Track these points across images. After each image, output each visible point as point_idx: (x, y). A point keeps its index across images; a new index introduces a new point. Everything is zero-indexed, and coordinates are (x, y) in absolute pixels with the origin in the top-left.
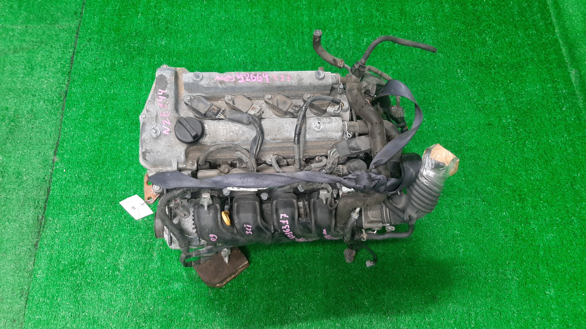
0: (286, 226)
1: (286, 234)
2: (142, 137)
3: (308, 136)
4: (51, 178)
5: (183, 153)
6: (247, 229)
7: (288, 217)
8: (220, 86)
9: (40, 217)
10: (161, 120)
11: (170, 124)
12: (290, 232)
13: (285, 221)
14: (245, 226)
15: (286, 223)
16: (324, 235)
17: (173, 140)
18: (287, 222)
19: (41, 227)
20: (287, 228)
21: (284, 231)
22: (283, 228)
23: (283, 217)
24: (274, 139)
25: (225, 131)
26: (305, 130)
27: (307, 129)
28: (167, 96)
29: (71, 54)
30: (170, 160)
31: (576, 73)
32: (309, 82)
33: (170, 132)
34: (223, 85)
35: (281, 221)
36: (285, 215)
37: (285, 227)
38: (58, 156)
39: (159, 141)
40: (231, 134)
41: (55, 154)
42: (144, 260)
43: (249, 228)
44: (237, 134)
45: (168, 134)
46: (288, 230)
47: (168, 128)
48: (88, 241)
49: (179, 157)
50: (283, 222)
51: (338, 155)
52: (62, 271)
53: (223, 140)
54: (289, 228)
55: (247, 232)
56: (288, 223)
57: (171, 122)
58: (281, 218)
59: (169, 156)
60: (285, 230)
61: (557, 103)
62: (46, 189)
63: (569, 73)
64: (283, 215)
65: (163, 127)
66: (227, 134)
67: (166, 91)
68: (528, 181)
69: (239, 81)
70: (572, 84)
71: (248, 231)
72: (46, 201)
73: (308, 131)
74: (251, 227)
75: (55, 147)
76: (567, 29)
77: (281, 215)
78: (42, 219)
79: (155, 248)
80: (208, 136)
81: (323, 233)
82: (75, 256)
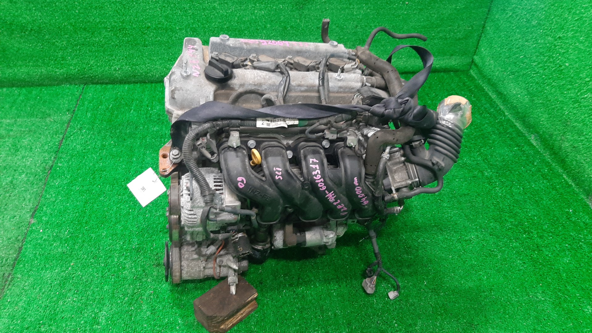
0: (317, 171)
1: (317, 181)
2: (172, 78)
3: (331, 84)
4: (25, 238)
5: (212, 93)
6: (277, 173)
7: (318, 161)
8: (245, 46)
9: (7, 275)
10: (191, 65)
11: (200, 69)
12: (320, 179)
13: (316, 166)
14: (274, 169)
15: (316, 168)
16: (355, 186)
17: (203, 81)
18: (317, 166)
19: (5, 284)
20: (318, 173)
21: (314, 177)
22: (314, 173)
23: (313, 161)
24: (299, 86)
25: (253, 75)
26: (328, 80)
27: (329, 78)
28: (197, 50)
29: (60, 139)
30: (198, 100)
31: (535, 136)
32: (325, 48)
33: (200, 74)
34: (248, 45)
35: (311, 166)
36: (315, 160)
37: (316, 173)
38: (35, 219)
39: (189, 81)
40: (259, 78)
41: (32, 216)
42: (131, 310)
43: (279, 171)
44: (264, 78)
45: (197, 76)
46: (319, 176)
47: (197, 72)
48: (63, 296)
49: (207, 97)
50: (314, 166)
51: (361, 97)
52: (27, 328)
53: (251, 82)
54: (319, 173)
55: (276, 176)
56: (318, 168)
57: (200, 67)
58: (311, 162)
59: (198, 95)
60: (316, 175)
61: (528, 160)
62: (17, 248)
63: (529, 140)
64: (313, 160)
65: (193, 70)
66: (255, 78)
67: (195, 47)
68: (527, 217)
69: (262, 44)
70: (535, 147)
71: (278, 176)
72: (16, 259)
73: (330, 80)
74: (281, 170)
75: (33, 210)
76: (516, 107)
77: (311, 160)
78: (8, 277)
79: (144, 297)
80: (237, 78)
81: (354, 183)
82: (44, 312)
